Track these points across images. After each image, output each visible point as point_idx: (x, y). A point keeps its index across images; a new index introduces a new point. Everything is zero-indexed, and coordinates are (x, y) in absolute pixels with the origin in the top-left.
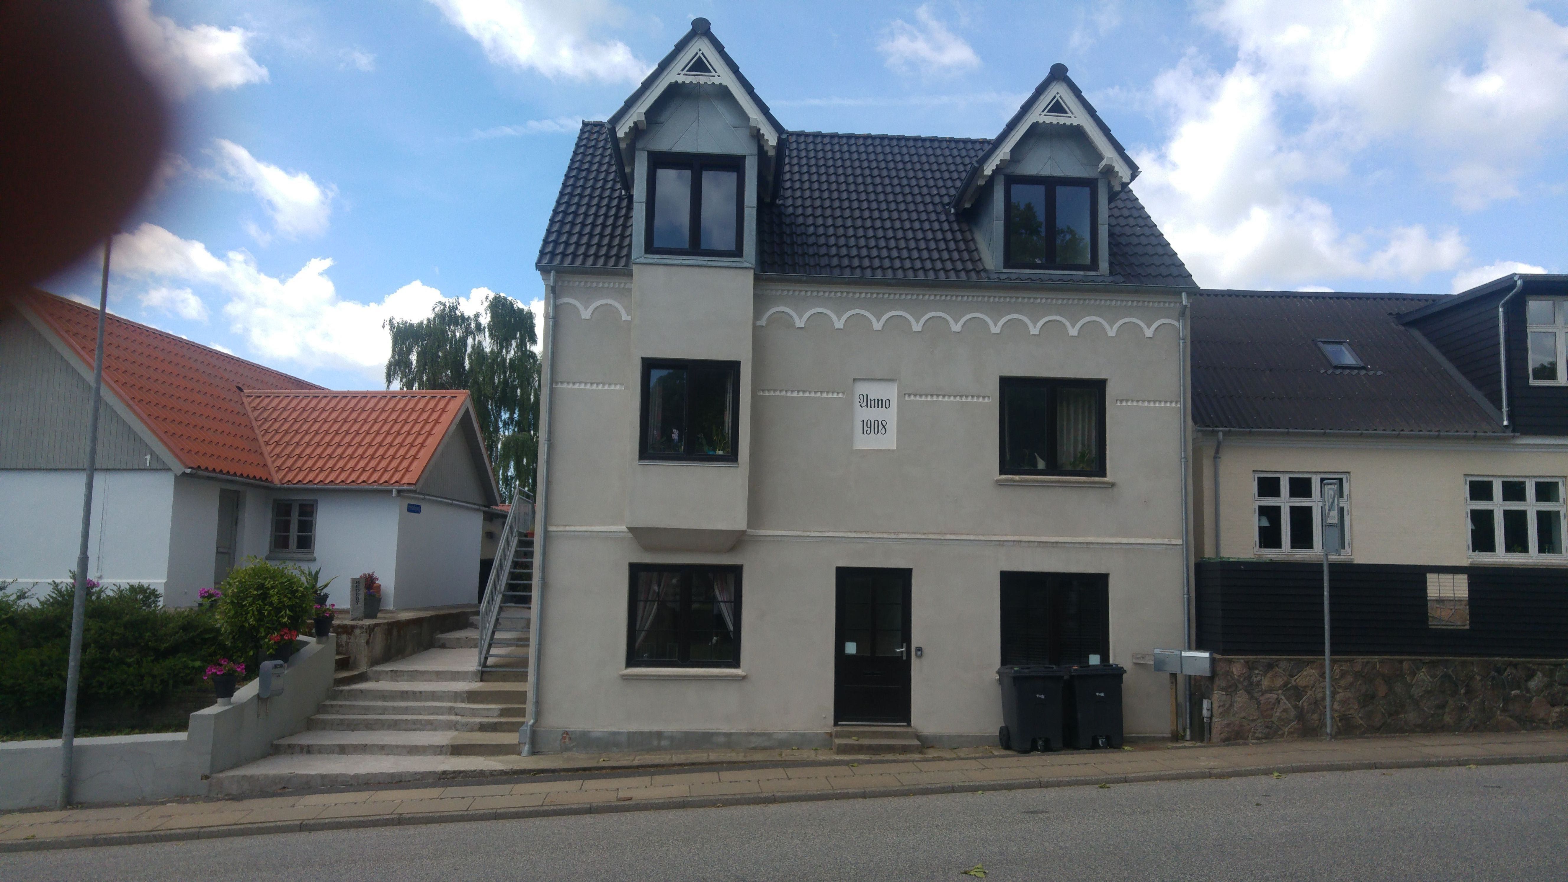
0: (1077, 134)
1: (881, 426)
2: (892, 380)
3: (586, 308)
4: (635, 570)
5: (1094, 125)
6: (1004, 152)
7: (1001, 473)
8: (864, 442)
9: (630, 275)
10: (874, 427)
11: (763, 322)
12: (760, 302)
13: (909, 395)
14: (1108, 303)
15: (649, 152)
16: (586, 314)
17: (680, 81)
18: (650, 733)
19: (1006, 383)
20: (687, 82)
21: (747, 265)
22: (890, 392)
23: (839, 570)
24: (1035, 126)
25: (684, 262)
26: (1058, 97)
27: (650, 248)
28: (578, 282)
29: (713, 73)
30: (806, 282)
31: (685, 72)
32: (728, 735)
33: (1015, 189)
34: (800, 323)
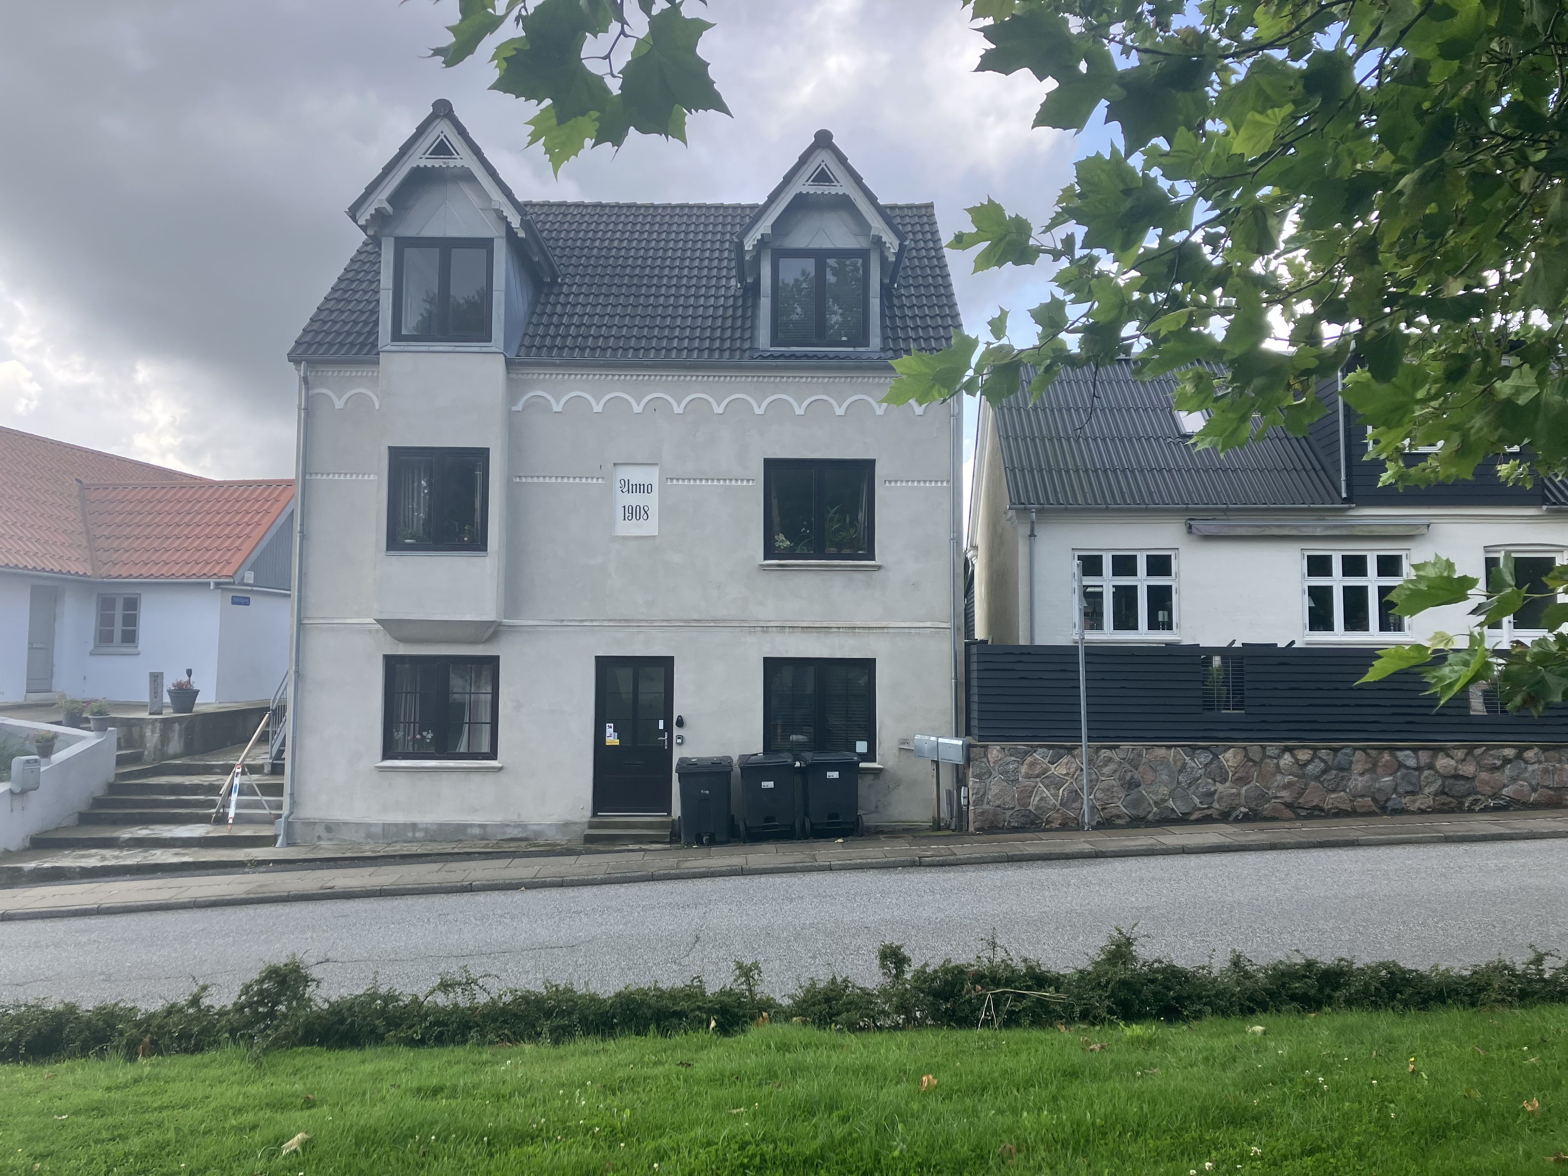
0: (844, 204)
1: (643, 512)
2: (656, 464)
3: (339, 398)
4: (391, 662)
5: (861, 193)
6: (764, 227)
7: (766, 558)
8: (626, 528)
9: (377, 363)
10: (635, 513)
11: (519, 407)
12: (513, 389)
13: (672, 479)
14: (877, 380)
15: (396, 239)
16: (339, 404)
17: (422, 165)
18: (405, 824)
19: (769, 464)
20: (429, 166)
21: (494, 349)
22: (650, 476)
23: (598, 659)
24: (799, 197)
25: (431, 349)
26: (823, 165)
27: (397, 336)
28: (330, 372)
29: (456, 156)
30: (560, 365)
31: (427, 155)
32: (483, 826)
33: (784, 263)
34: (557, 408)
